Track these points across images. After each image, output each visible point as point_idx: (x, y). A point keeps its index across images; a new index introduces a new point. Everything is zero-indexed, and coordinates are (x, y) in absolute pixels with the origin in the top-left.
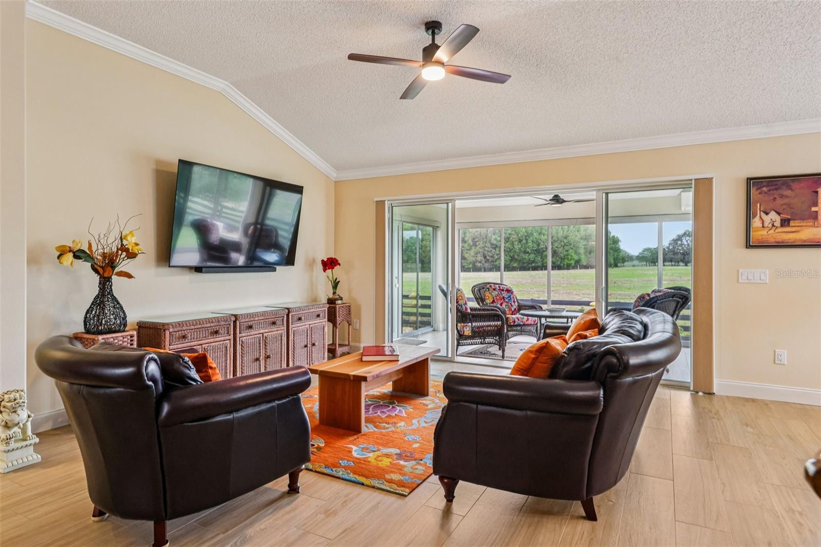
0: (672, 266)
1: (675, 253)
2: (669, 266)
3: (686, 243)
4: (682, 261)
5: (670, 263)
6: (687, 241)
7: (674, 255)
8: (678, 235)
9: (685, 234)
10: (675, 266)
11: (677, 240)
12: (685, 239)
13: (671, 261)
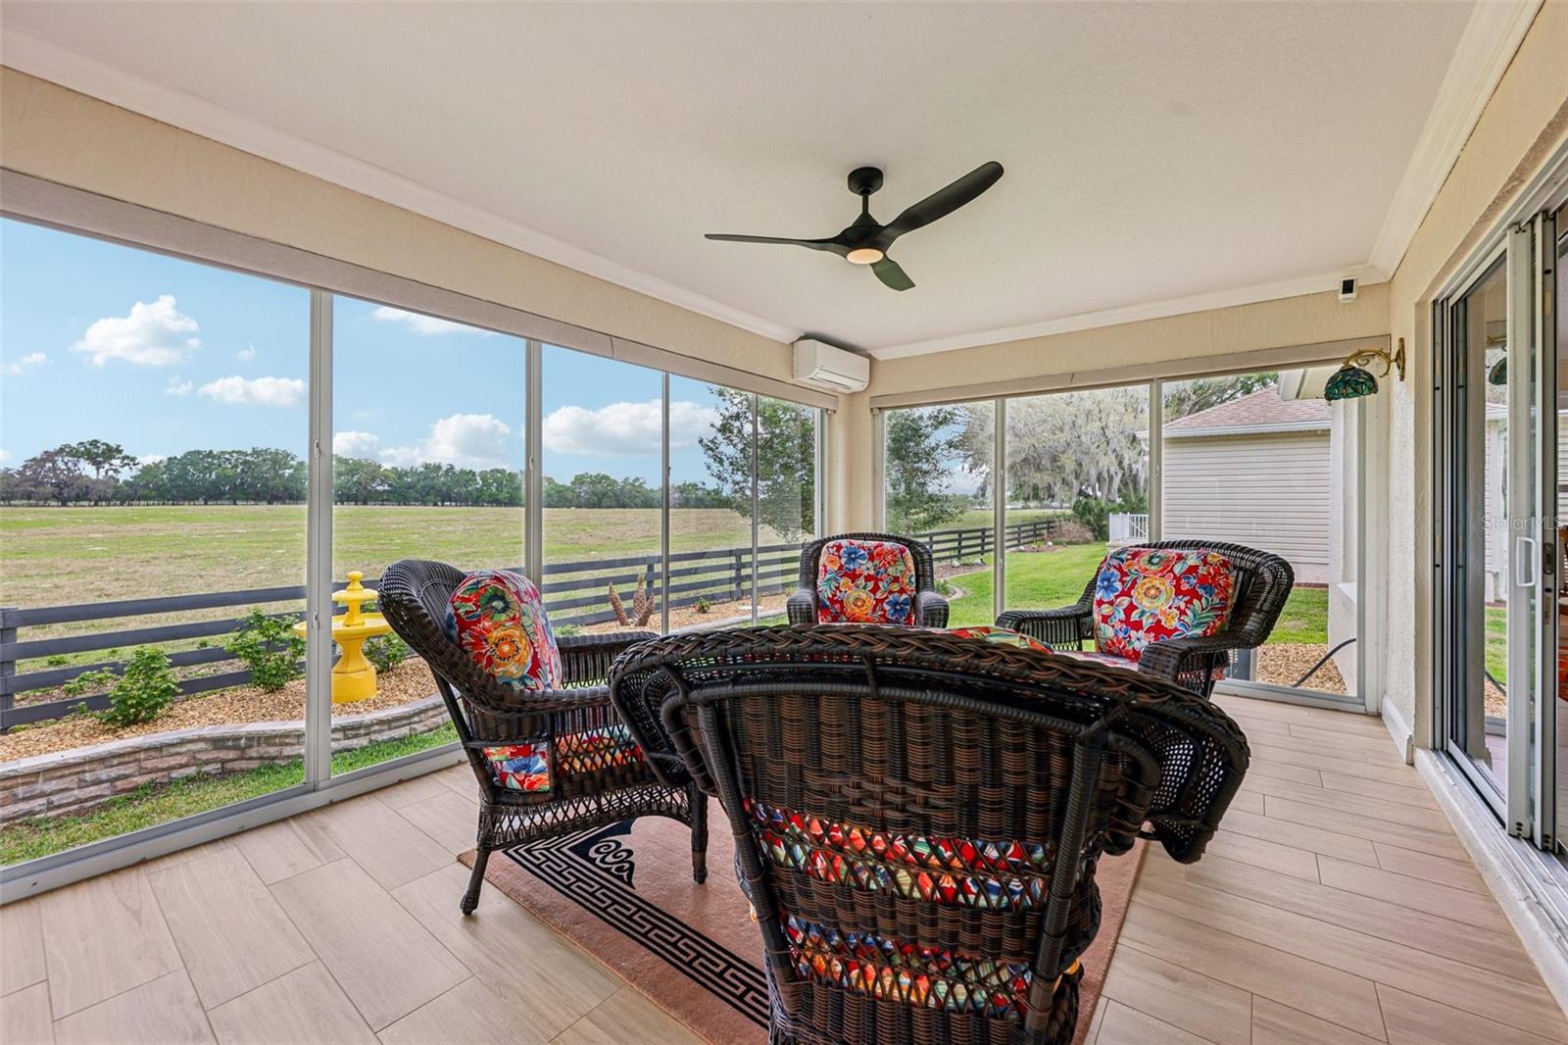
0: (30, 506)
1: (39, 484)
2: (22, 506)
3: (63, 467)
4: (55, 497)
5: (26, 502)
6: (66, 464)
7: (35, 487)
8: (46, 452)
9: (61, 451)
10: (37, 506)
11: (43, 460)
12: (63, 461)
13: (29, 498)
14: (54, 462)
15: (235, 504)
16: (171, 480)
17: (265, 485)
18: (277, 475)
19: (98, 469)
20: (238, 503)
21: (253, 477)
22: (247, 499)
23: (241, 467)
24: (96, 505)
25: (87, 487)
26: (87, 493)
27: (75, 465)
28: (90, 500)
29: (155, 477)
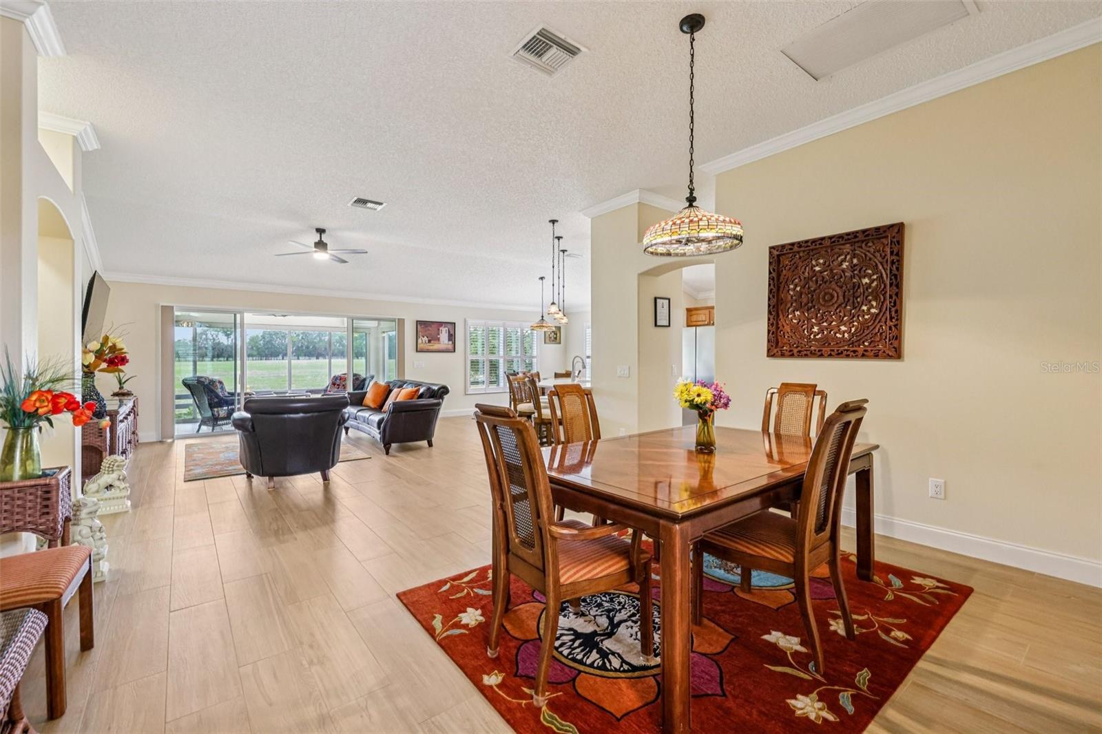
14: (206, 335)
15: (298, 359)
16: (264, 345)
17: (314, 347)
18: (320, 340)
19: (228, 338)
20: (300, 358)
21: (308, 342)
22: (305, 356)
23: (301, 335)
24: (227, 360)
25: (223, 349)
26: (223, 353)
27: (217, 336)
28: (224, 357)
29: (257, 342)
